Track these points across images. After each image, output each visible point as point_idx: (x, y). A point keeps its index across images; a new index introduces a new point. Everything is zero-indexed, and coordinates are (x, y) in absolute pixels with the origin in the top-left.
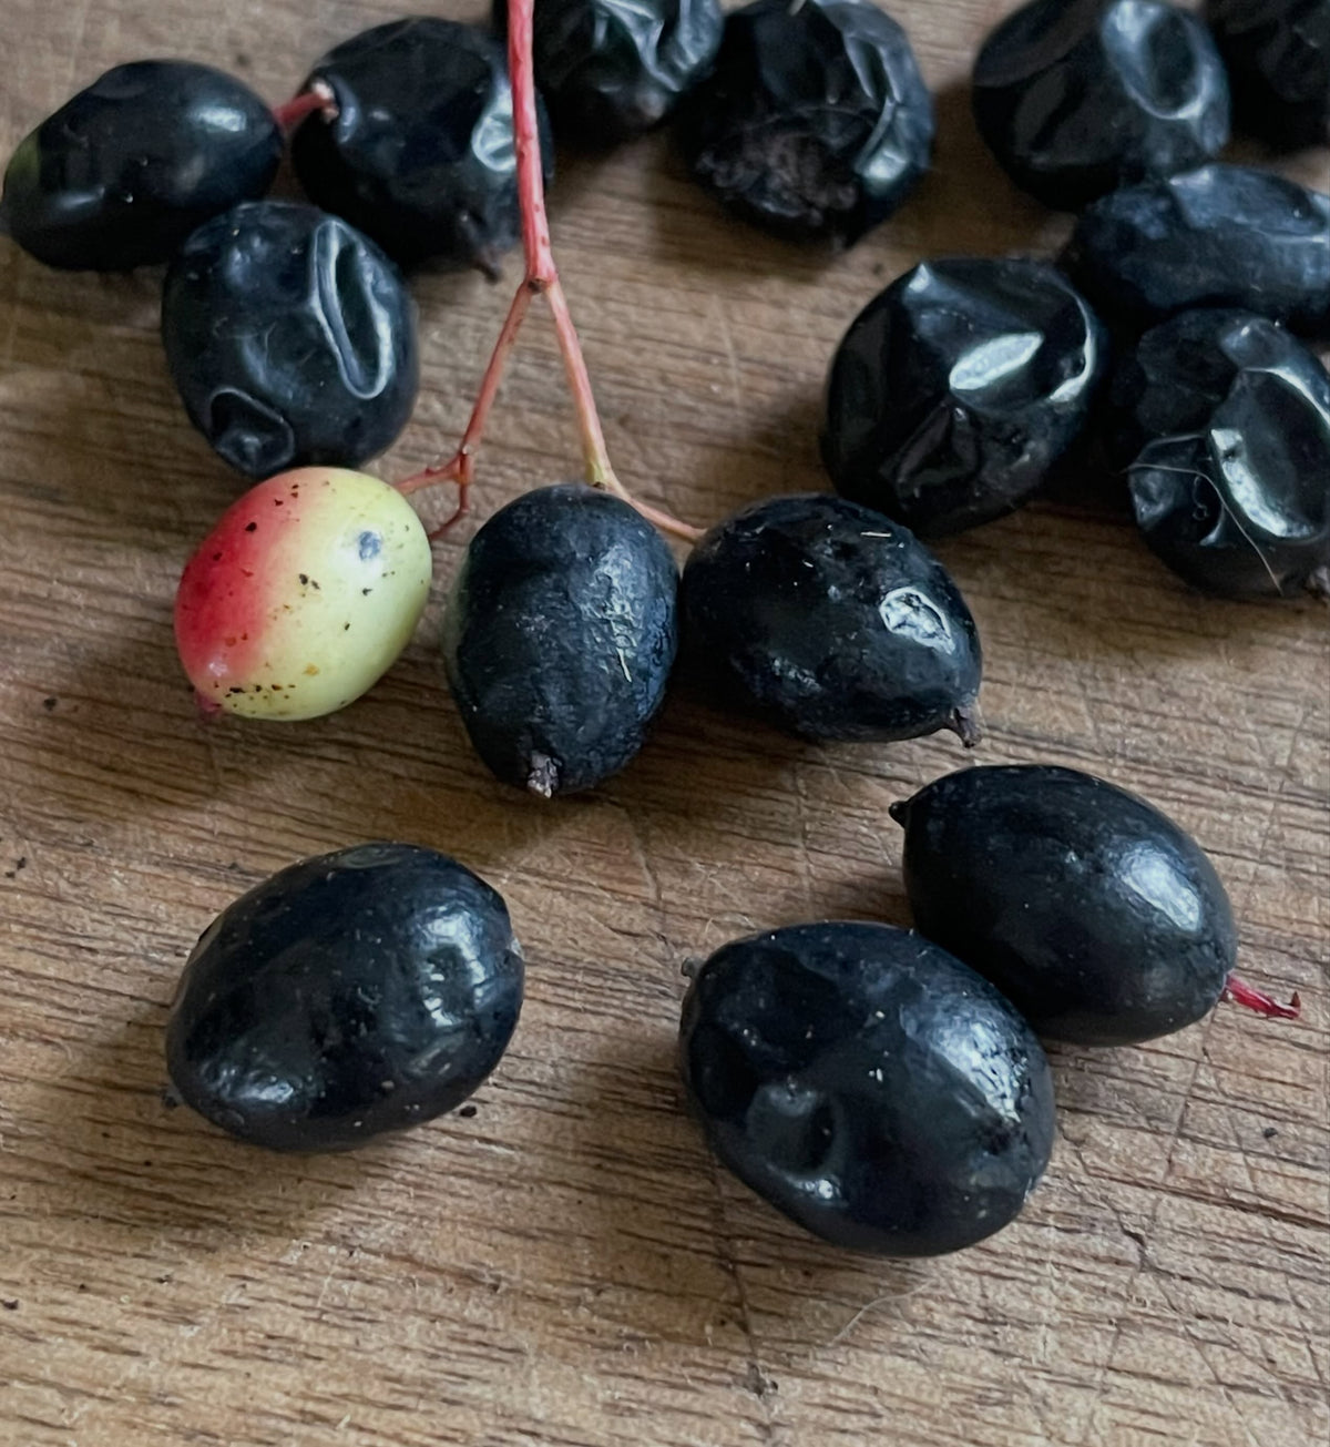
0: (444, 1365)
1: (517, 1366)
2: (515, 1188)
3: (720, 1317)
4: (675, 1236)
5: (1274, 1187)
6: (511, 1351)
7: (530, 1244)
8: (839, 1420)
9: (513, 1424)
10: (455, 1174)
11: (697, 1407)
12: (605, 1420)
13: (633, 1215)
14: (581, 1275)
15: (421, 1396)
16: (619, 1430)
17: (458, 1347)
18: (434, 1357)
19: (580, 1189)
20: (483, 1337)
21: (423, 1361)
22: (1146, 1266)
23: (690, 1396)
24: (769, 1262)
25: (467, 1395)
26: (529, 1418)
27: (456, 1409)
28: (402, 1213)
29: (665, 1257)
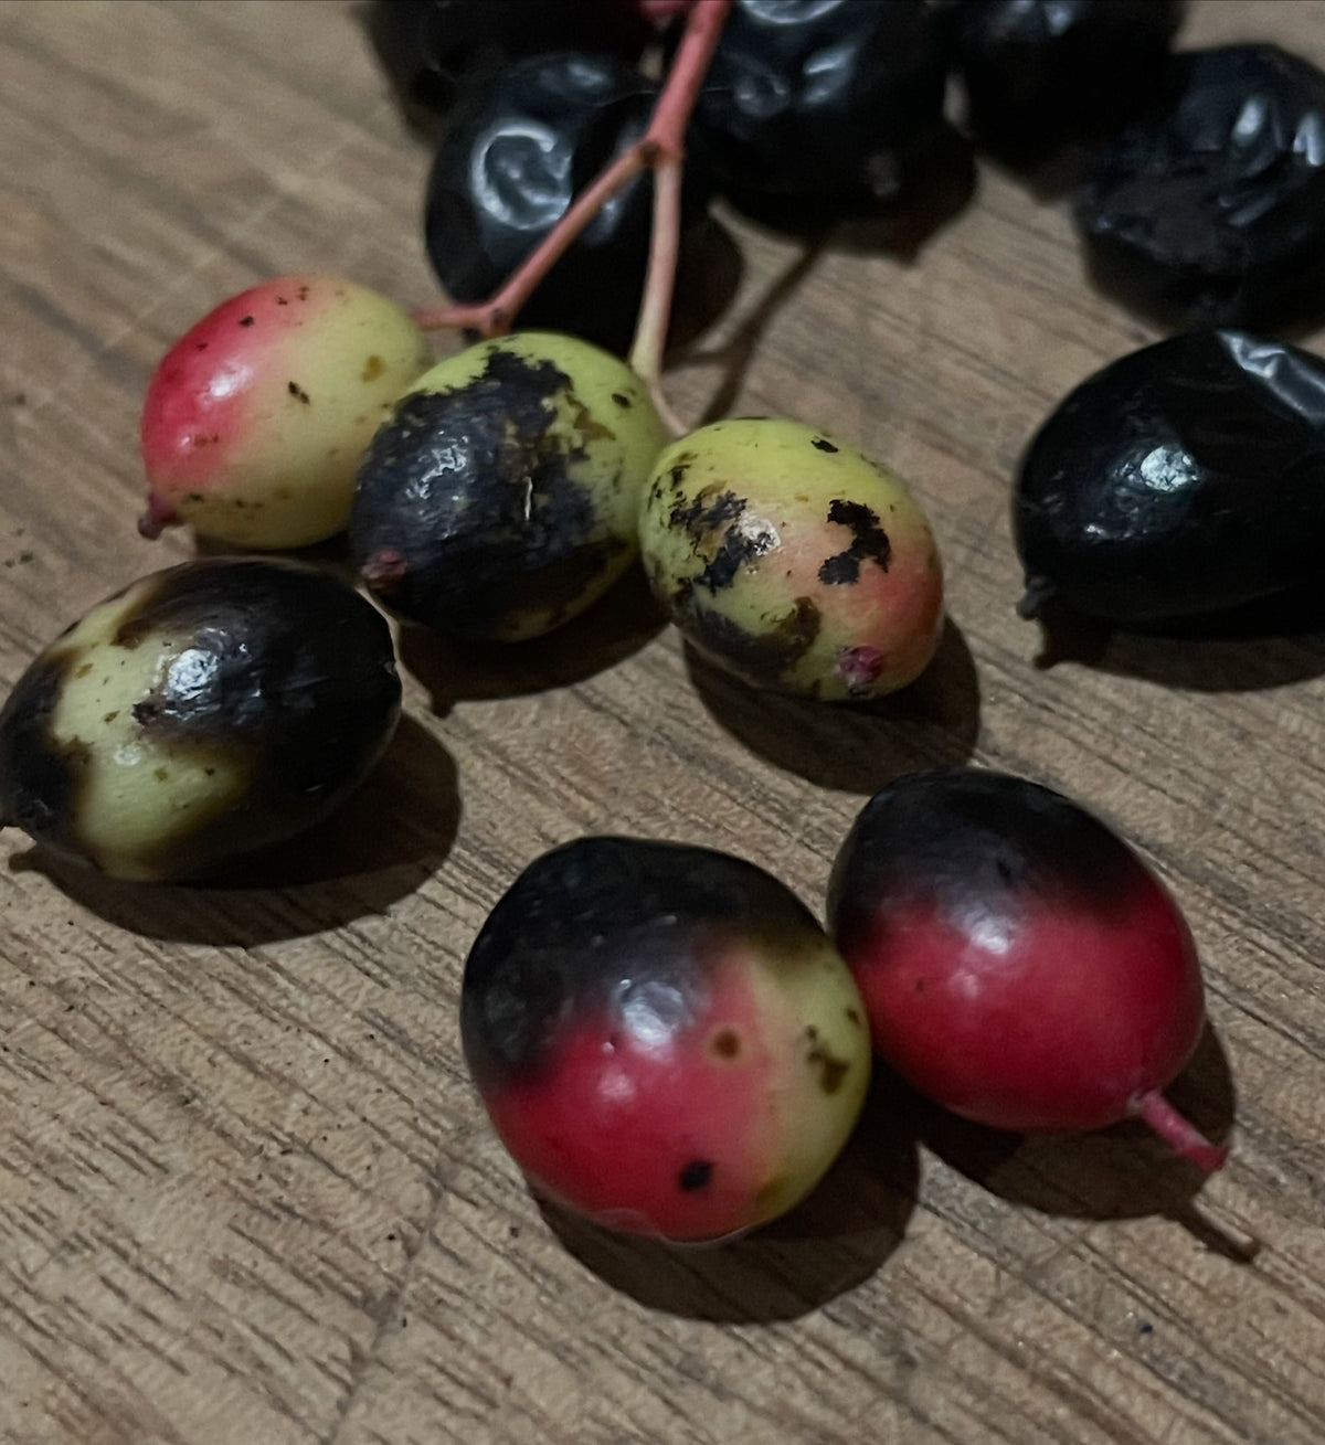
0: (84, 1150)
1: (153, 1182)
2: (273, 1021)
3: (393, 1232)
4: (404, 1134)
5: (1108, 1383)
6: (157, 1165)
7: (250, 1078)
8: (448, 1389)
9: (110, 1235)
10: (223, 983)
11: (309, 1306)
12: (205, 1273)
13: (374, 1096)
14: (280, 1128)
15: (37, 1166)
16: (211, 1290)
17: (108, 1138)
18: (80, 1137)
19: (337, 1049)
20: (141, 1140)
21: (65, 1135)
22: (898, 1397)
23: (309, 1291)
24: (484, 1202)
25: (84, 1186)
26: (130, 1236)
27: (65, 1195)
28: (146, 995)
29: (377, 1150)
